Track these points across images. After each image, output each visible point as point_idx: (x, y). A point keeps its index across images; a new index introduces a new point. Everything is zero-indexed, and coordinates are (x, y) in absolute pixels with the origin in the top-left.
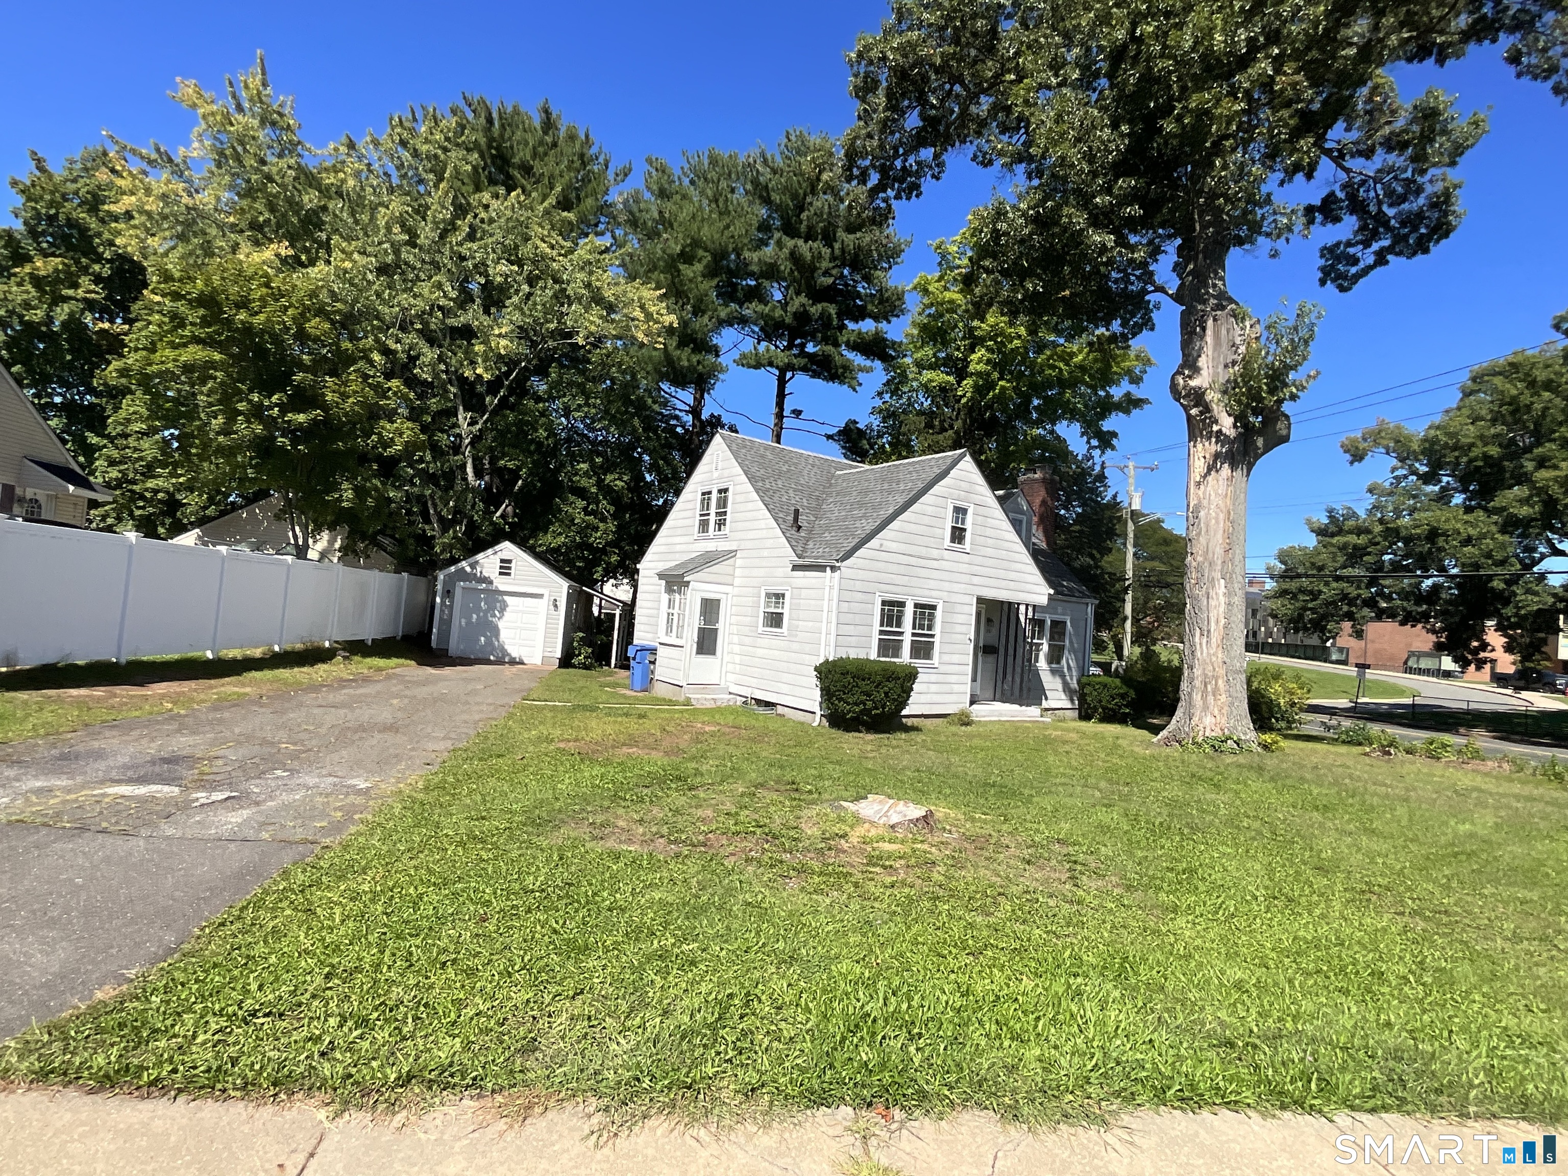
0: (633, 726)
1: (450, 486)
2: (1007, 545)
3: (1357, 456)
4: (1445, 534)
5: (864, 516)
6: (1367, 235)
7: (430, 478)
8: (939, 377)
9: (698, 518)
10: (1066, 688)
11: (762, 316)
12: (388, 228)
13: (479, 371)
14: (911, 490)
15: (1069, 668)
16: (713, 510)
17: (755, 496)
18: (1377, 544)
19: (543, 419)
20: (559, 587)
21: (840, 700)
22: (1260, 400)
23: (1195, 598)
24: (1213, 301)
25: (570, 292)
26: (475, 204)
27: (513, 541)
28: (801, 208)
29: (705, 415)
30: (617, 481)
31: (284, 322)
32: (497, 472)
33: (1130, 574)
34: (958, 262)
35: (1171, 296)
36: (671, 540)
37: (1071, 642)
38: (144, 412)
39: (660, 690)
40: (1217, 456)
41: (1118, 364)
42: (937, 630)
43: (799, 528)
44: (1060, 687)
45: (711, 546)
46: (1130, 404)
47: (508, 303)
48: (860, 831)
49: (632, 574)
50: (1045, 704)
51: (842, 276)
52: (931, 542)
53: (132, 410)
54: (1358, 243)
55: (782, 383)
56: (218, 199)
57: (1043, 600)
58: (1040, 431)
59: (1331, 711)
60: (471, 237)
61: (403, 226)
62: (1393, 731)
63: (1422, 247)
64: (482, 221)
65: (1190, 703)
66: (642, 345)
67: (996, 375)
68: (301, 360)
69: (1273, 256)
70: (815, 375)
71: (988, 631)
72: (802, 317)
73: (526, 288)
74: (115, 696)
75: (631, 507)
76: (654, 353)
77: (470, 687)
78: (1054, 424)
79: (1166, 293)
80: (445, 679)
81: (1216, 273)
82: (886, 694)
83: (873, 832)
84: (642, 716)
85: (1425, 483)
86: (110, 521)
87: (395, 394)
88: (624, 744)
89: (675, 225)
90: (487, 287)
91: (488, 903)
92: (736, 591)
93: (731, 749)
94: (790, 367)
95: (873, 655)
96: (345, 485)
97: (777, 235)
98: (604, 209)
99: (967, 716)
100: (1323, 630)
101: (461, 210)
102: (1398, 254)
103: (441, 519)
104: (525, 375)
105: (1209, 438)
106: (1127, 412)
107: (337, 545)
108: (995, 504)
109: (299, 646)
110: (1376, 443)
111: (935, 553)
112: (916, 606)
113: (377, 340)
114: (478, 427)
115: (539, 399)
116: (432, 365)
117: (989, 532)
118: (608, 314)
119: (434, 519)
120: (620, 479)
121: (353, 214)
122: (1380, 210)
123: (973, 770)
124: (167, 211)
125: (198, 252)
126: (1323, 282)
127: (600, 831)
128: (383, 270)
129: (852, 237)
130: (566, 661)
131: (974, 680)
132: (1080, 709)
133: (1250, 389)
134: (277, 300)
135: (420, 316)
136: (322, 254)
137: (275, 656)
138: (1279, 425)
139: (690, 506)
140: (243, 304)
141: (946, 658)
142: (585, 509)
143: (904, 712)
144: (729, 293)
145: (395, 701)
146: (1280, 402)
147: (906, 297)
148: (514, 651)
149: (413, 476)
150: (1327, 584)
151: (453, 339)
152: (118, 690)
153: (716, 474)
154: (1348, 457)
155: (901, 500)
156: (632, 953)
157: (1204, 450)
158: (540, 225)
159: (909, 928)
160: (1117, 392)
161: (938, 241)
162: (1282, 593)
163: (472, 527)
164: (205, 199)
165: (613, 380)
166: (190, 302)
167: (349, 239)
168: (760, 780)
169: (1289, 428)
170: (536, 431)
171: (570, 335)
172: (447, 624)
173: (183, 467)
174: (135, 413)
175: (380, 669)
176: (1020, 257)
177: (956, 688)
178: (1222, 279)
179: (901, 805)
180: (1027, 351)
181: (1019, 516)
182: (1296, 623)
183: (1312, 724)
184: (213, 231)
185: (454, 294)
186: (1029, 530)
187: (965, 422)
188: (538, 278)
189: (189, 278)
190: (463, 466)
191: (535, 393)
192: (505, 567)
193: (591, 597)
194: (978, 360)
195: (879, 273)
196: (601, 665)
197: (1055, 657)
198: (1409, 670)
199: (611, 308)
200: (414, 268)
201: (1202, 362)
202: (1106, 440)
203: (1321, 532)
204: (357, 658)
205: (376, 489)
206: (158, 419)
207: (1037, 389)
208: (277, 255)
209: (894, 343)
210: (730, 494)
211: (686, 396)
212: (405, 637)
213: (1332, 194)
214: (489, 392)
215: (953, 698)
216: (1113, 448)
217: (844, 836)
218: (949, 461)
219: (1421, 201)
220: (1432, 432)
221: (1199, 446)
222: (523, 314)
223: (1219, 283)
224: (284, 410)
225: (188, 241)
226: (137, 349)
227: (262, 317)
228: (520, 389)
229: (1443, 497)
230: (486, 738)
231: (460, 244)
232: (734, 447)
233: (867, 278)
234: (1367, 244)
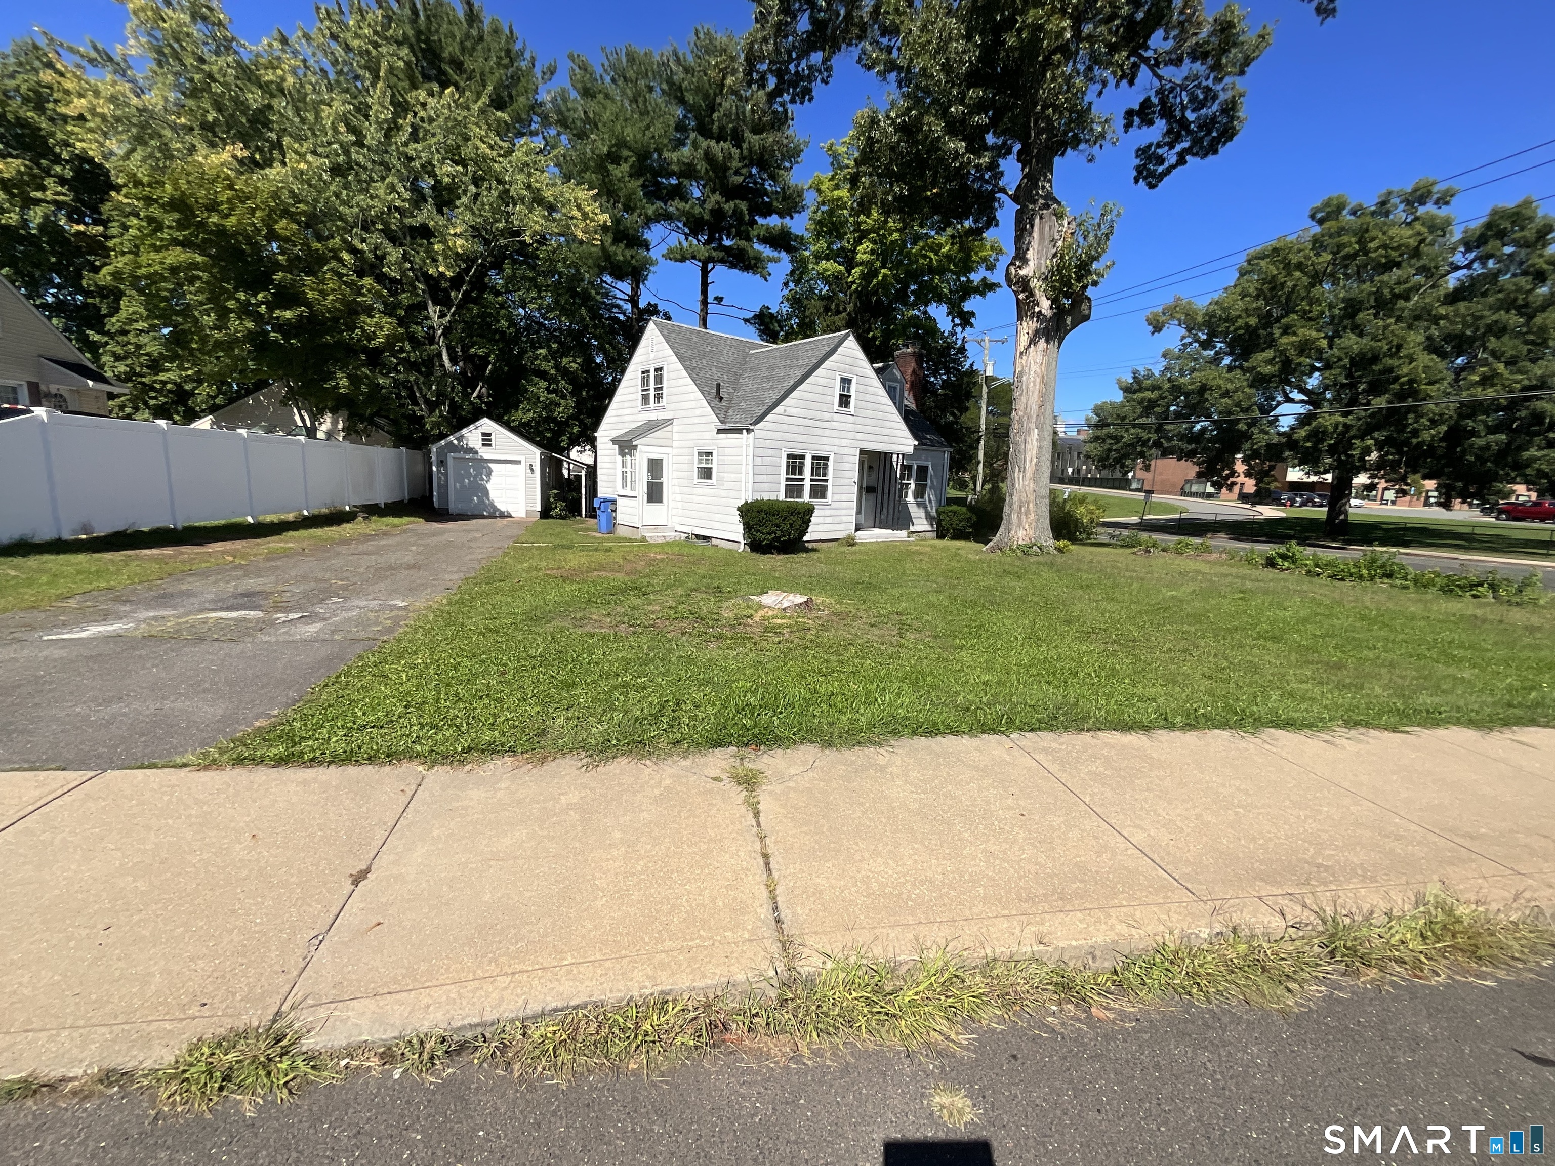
0: (600, 556)
1: (430, 373)
2: (882, 407)
3: (1157, 328)
4: (1210, 389)
5: (772, 388)
6: (1173, 136)
7: (412, 366)
8: (831, 266)
9: (641, 393)
10: (929, 517)
11: (683, 212)
12: (335, 129)
13: (441, 269)
14: (807, 365)
15: (930, 501)
16: (652, 386)
17: (684, 373)
18: (1165, 398)
19: (503, 312)
20: (533, 454)
21: (757, 531)
22: (1070, 285)
23: (1017, 444)
24: (1041, 201)
25: (513, 193)
26: (412, 102)
27: (491, 418)
28: (712, 108)
29: (642, 305)
30: (573, 364)
31: (254, 224)
32: (469, 358)
33: (983, 427)
34: (846, 162)
35: (1010, 196)
36: (620, 412)
37: (932, 482)
38: (142, 310)
39: (621, 532)
40: (1037, 332)
41: (976, 253)
42: (830, 477)
43: (721, 399)
44: (923, 515)
45: (653, 416)
46: (987, 287)
47: (458, 203)
48: (761, 613)
49: (592, 442)
50: (912, 529)
51: (751, 175)
52: (824, 407)
53: (131, 310)
54: (1165, 144)
55: (705, 273)
56: (166, 100)
57: (910, 450)
58: (916, 312)
59: (1125, 526)
60: (414, 137)
61: (348, 125)
62: (1156, 537)
63: (1213, 149)
64: (422, 119)
65: (1009, 522)
66: (581, 242)
67: (878, 264)
68: (277, 261)
69: (1090, 161)
70: (732, 266)
71: (869, 476)
72: (718, 213)
73: (472, 189)
74: (183, 553)
75: (586, 385)
76: (593, 249)
77: (470, 536)
78: (926, 306)
79: (1007, 194)
80: (449, 531)
81: (1046, 176)
82: (791, 525)
83: (771, 613)
84: (608, 550)
85: (1205, 349)
86: (128, 410)
87: (369, 291)
88: (595, 570)
89: (600, 125)
90: (437, 187)
91: (506, 665)
92: (675, 451)
93: (675, 569)
94: (710, 259)
95: (782, 497)
96: (339, 375)
97: (693, 135)
98: (535, 107)
99: (853, 539)
100: (1123, 466)
101: (401, 108)
102: (1194, 155)
103: (427, 402)
104: (482, 272)
105: (1032, 318)
106: (983, 294)
107: (340, 426)
108: (873, 374)
109: (324, 511)
110: (1172, 317)
111: (827, 416)
112: (814, 458)
113: (344, 241)
114: (448, 318)
115: (498, 293)
116: (399, 264)
117: (868, 397)
118: (550, 214)
119: (421, 401)
120: (574, 362)
121: (297, 111)
122: (1183, 116)
123: (850, 575)
124: (119, 113)
125: (158, 155)
126: (1136, 180)
127: (579, 622)
128: (336, 170)
129: (756, 137)
130: (545, 513)
131: (859, 512)
132: (937, 531)
133: (1062, 277)
134: (243, 202)
135: (379, 217)
136: (276, 154)
137: (305, 518)
138: (1083, 306)
139: (633, 383)
140: (212, 207)
141: (837, 497)
142: (547, 389)
143: (805, 538)
144: (655, 192)
145: (414, 548)
146: (1084, 288)
147: (805, 195)
148: (502, 507)
149: (398, 364)
150: (1127, 430)
151: (413, 238)
152: (184, 549)
153: (652, 356)
154: (1151, 328)
155: (799, 374)
156: (604, 685)
157: (1028, 327)
158: (477, 125)
159: (785, 664)
160: (976, 278)
161: (828, 144)
162: (1096, 439)
163: (454, 407)
164: (154, 99)
165: (560, 274)
166: (162, 206)
167: (299, 139)
168: (695, 586)
169: (1090, 308)
170: (498, 321)
171: (518, 233)
172: (444, 488)
173: (188, 361)
174: (134, 313)
175: (395, 526)
176: (891, 163)
177: (845, 519)
178: (1050, 181)
179: (791, 597)
180: (904, 242)
181: (895, 384)
182: (1103, 462)
183: (1103, 535)
184: (167, 133)
185: (407, 195)
186: (902, 395)
187: (856, 304)
188: (483, 179)
189: (157, 182)
190: (440, 355)
191: (494, 287)
192: (487, 439)
193: (562, 461)
194: (863, 252)
195: (782, 172)
196: (574, 516)
197: (919, 493)
198: (1184, 493)
199: (551, 208)
200: (365, 168)
201: (1030, 254)
202: (966, 319)
203: (1127, 390)
204: (374, 518)
205: (367, 377)
206: (157, 318)
207: (913, 275)
208: (234, 157)
209: (797, 237)
210: (665, 372)
211: (625, 287)
212: (410, 500)
213: (1148, 99)
214: (452, 288)
215: (842, 526)
216: (972, 326)
217: (750, 616)
218: (836, 340)
219: (1215, 107)
220: (1211, 307)
221: (1025, 324)
222: (473, 213)
223: (1047, 185)
224: (271, 308)
225: (146, 144)
226: (123, 254)
227: (233, 220)
228: (479, 283)
229: (1216, 360)
230: (489, 570)
231: (406, 144)
232: (665, 332)
233: (773, 177)
234: (1171, 146)
